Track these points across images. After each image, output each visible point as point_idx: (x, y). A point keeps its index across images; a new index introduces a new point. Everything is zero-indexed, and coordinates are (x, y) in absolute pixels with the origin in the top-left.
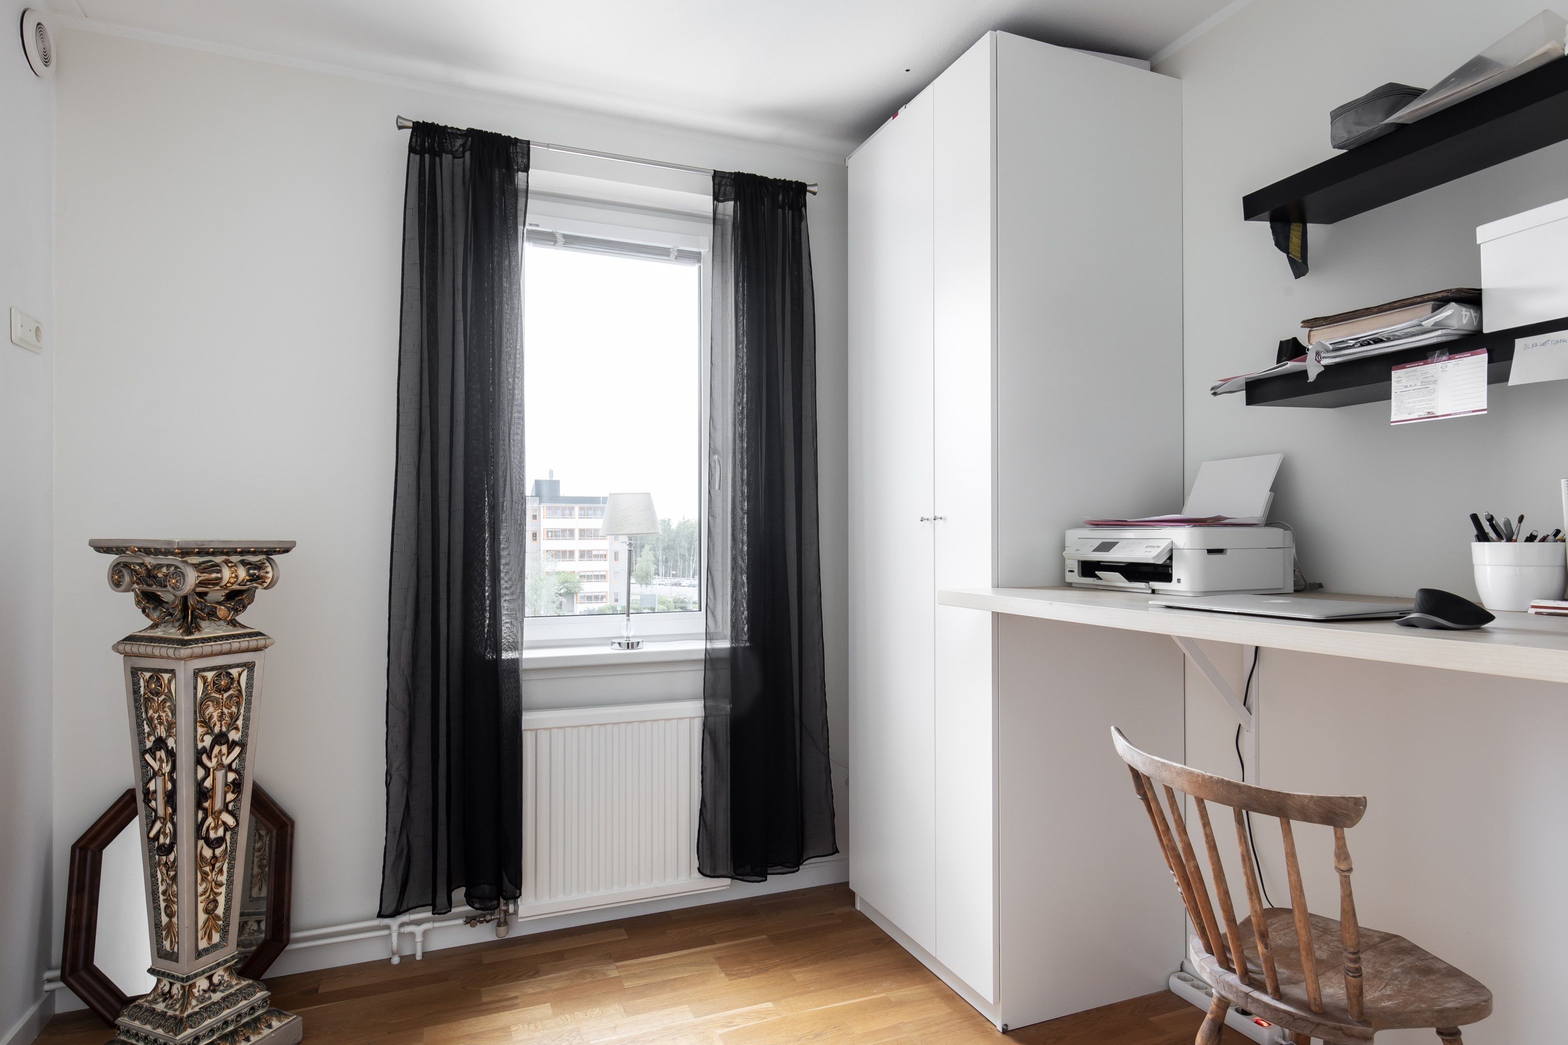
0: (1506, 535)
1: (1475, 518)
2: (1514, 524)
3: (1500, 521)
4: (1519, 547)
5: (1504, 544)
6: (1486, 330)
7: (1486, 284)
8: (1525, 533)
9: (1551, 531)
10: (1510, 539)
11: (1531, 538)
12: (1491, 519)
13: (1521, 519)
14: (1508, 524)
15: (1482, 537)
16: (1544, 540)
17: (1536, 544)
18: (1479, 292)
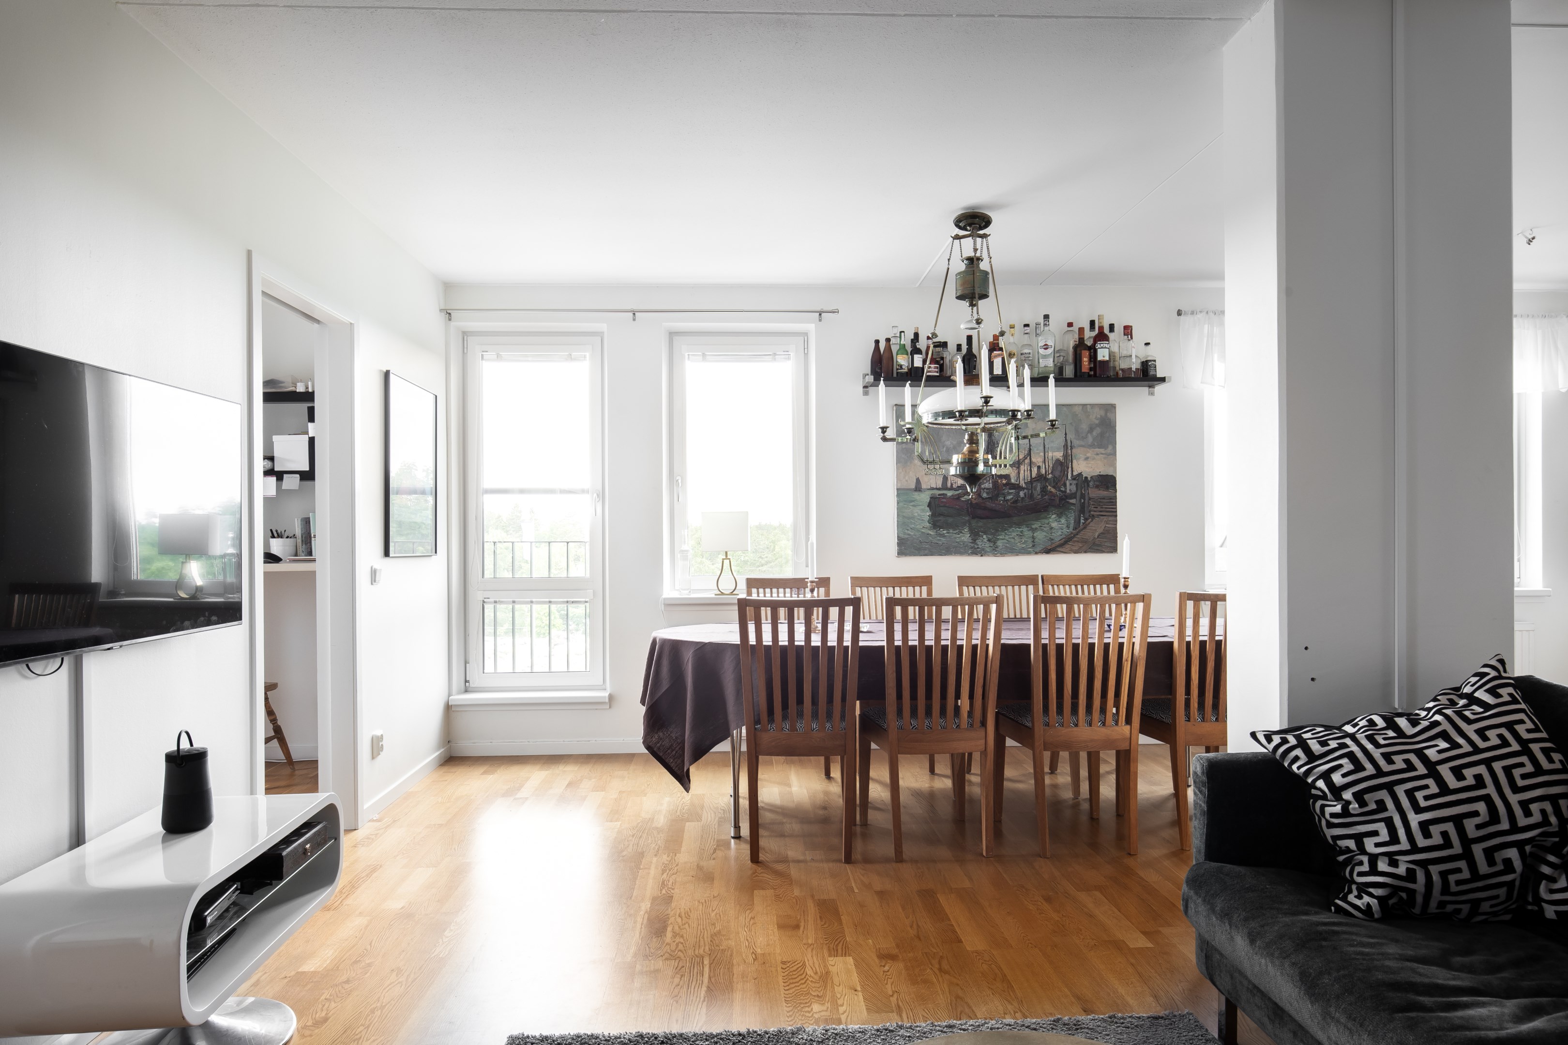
0: (280, 536)
1: (271, 530)
2: (283, 533)
3: (279, 532)
4: (284, 540)
5: (280, 539)
6: (276, 470)
7: (275, 455)
8: (286, 536)
9: (292, 535)
10: (282, 538)
11: (287, 537)
12: (277, 531)
13: (285, 531)
14: (281, 532)
15: (273, 537)
16: (291, 538)
17: (289, 539)
18: (274, 457)
